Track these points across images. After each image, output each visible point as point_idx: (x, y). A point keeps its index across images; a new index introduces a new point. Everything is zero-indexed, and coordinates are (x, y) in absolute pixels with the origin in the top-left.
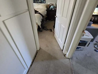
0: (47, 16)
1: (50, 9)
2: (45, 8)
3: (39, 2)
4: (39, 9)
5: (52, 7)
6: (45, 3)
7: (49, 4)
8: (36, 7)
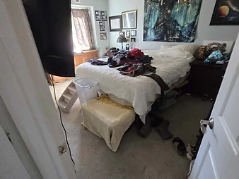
0: (187, 82)
1: (207, 60)
2: (188, 56)
3: (174, 40)
4: (167, 57)
5: (215, 54)
6: (193, 41)
7: (205, 43)
8: (161, 53)
